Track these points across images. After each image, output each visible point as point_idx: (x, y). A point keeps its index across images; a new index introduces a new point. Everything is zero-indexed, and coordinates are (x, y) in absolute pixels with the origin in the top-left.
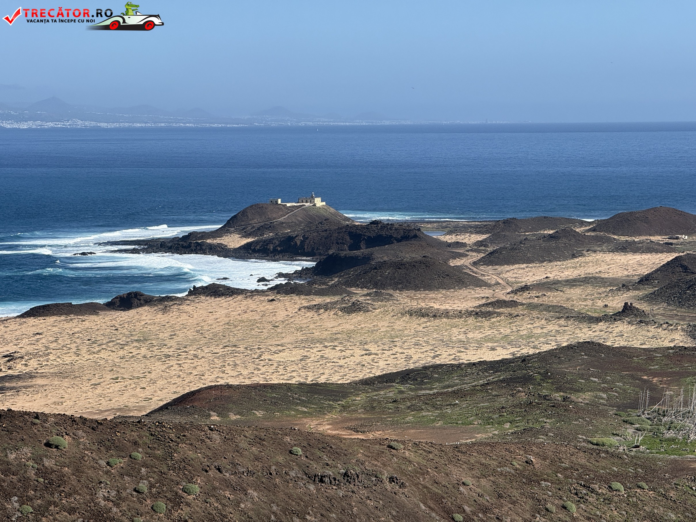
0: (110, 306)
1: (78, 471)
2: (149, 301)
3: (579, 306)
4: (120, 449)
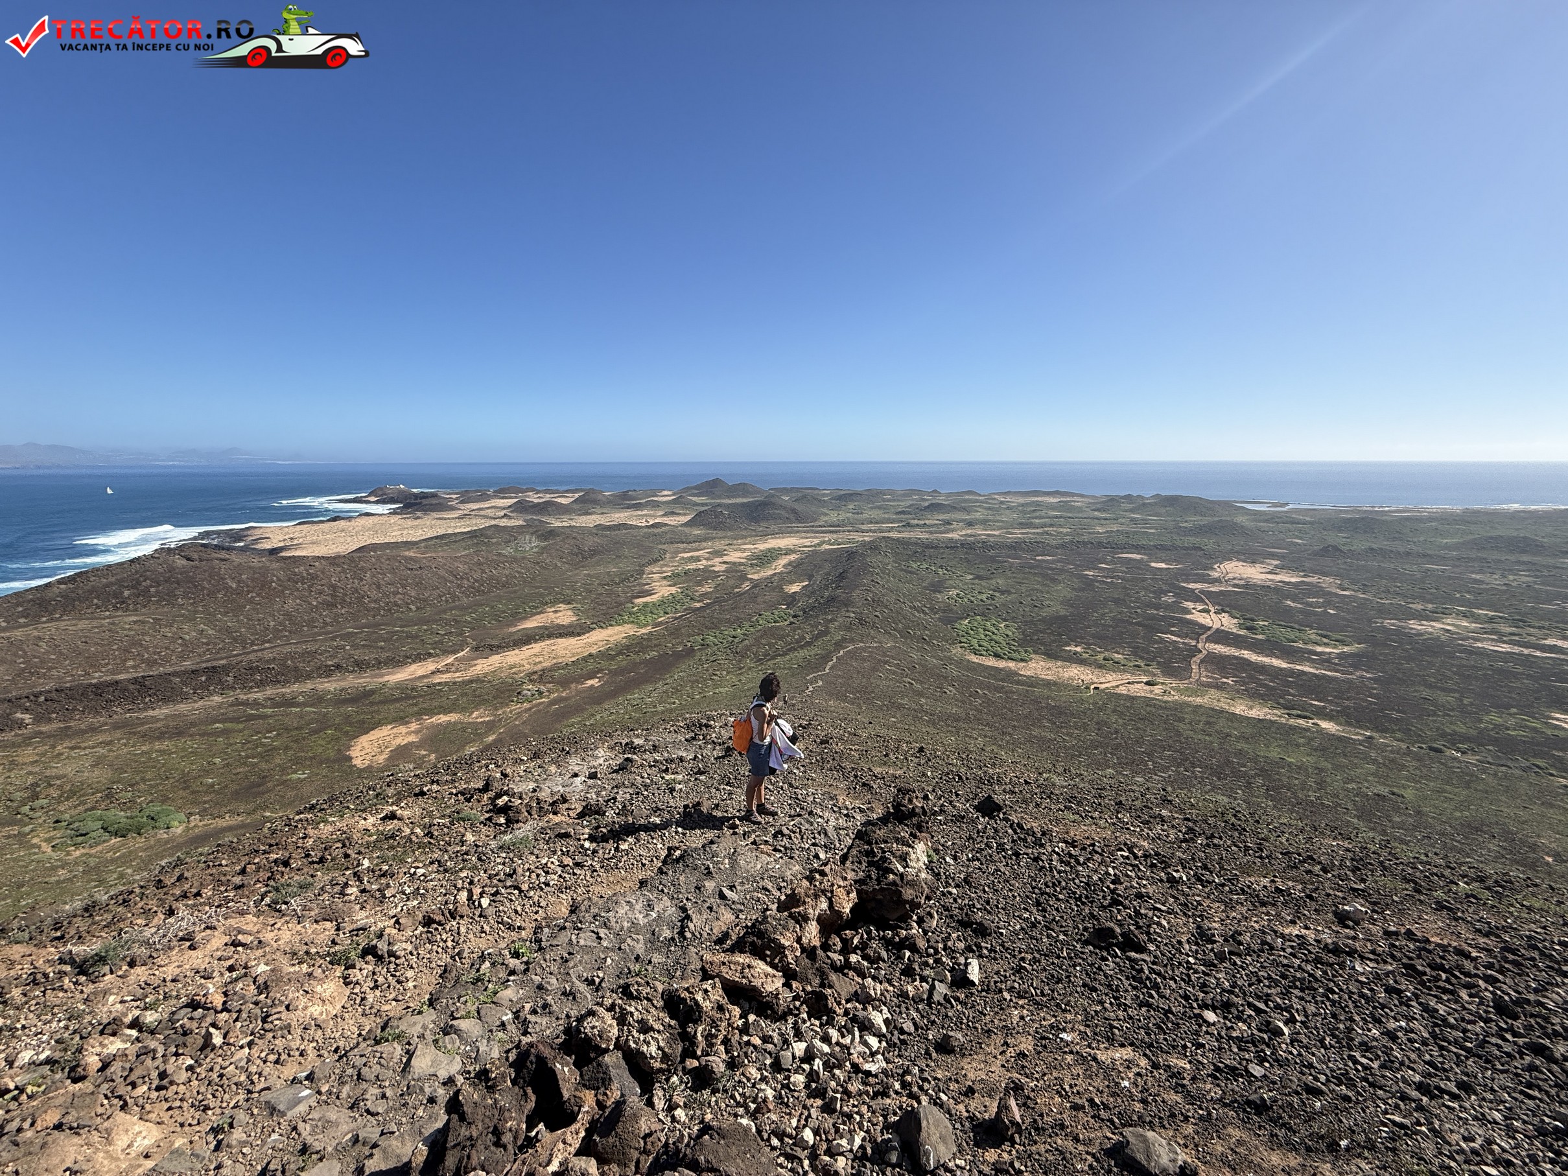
0: (329, 521)
2: (343, 518)
3: (491, 515)
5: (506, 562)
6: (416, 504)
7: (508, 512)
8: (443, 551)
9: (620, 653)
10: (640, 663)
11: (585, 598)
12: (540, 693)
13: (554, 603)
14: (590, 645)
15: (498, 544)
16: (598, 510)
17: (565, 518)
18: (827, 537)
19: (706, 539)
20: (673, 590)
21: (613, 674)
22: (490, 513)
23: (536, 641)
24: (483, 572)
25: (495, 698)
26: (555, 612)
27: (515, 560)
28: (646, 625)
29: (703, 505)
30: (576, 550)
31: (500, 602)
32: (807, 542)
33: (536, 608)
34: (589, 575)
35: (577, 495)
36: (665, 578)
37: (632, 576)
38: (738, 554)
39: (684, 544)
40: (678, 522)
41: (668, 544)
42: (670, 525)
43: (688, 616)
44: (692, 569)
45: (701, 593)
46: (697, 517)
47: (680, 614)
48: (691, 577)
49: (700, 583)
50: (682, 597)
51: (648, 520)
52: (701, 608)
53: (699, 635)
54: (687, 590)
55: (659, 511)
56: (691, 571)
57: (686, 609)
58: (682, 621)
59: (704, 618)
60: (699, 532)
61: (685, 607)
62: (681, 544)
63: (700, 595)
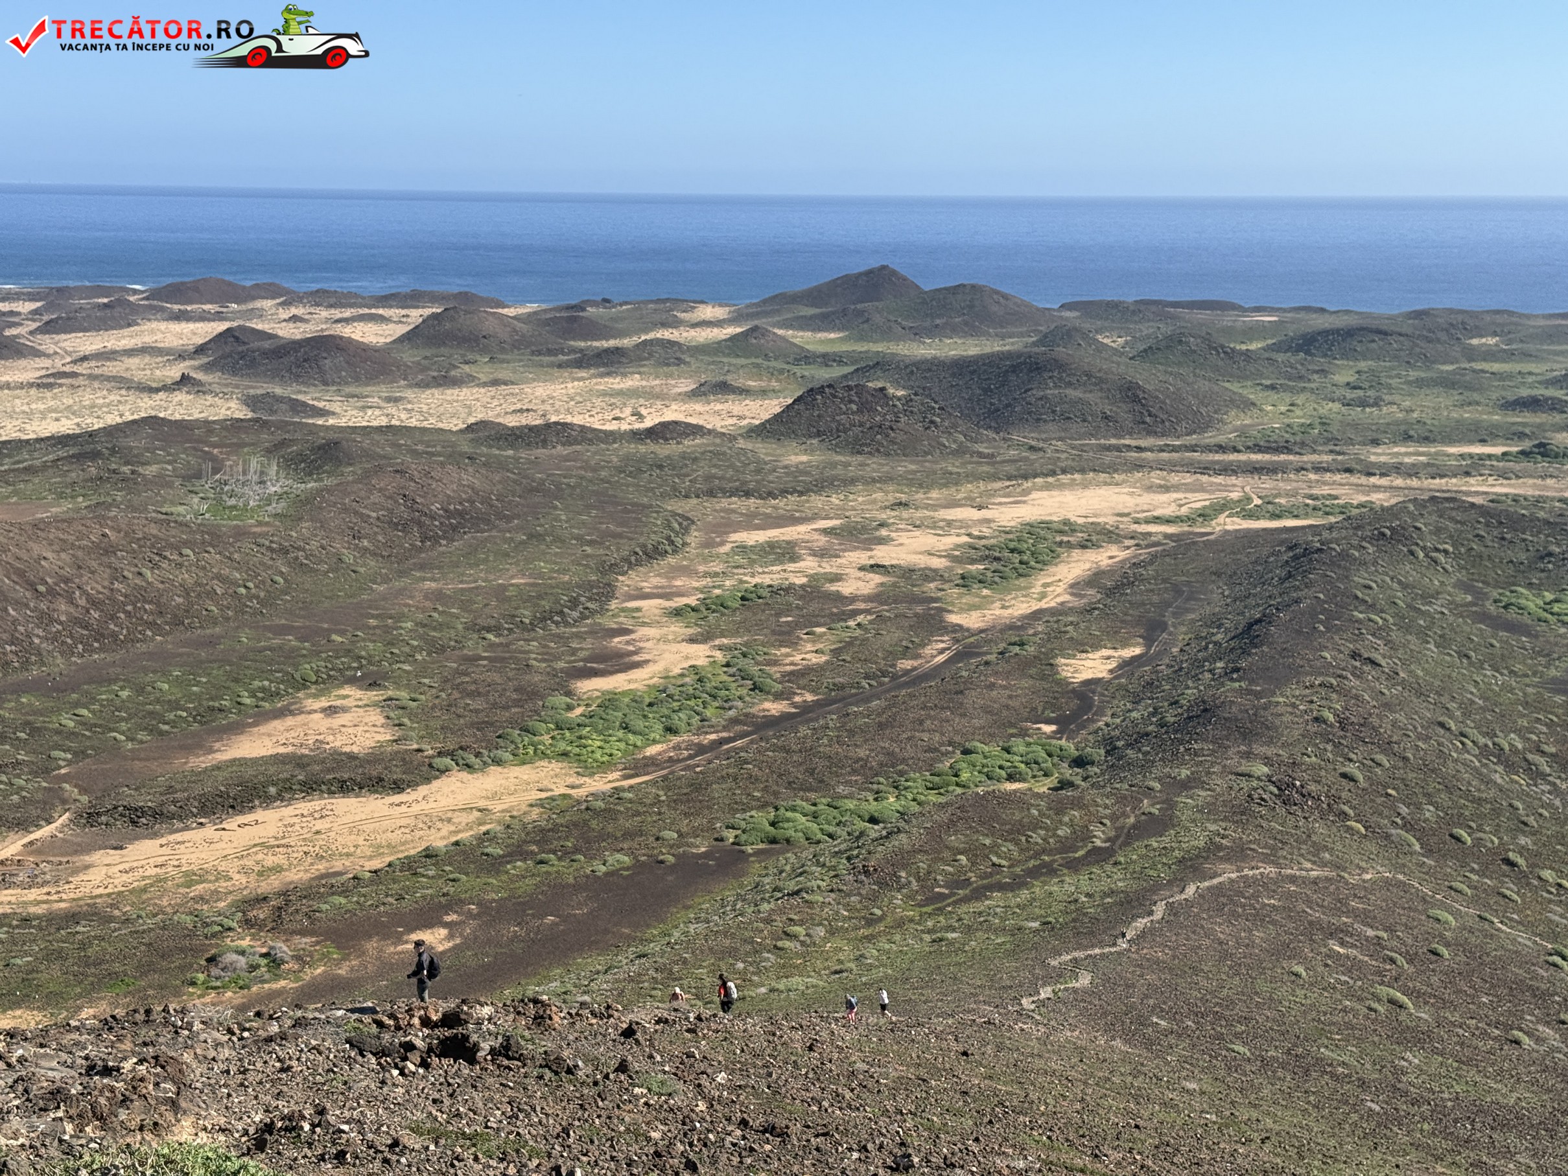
3: (139, 376)
5: (186, 544)
7: (196, 368)
9: (518, 852)
10: (577, 888)
11: (423, 670)
12: (273, 961)
13: (327, 681)
14: (429, 821)
15: (161, 481)
16: (483, 371)
17: (376, 393)
18: (1237, 488)
19: (821, 484)
20: (700, 655)
21: (491, 914)
22: (134, 367)
23: (268, 801)
24: (117, 575)
25: (145, 969)
26: (330, 711)
27: (212, 537)
28: (604, 767)
29: (827, 359)
30: (402, 511)
31: (165, 674)
32: (1165, 504)
33: (273, 695)
34: (439, 596)
35: (416, 315)
36: (677, 613)
37: (574, 603)
38: (925, 540)
39: (752, 500)
40: (740, 418)
41: (698, 497)
42: (710, 432)
43: (739, 743)
44: (770, 586)
45: (789, 668)
46: (802, 407)
47: (713, 737)
48: (763, 611)
49: (789, 633)
50: (725, 678)
51: (644, 412)
52: (785, 717)
53: (763, 806)
54: (744, 655)
55: (679, 377)
56: (765, 593)
57: (734, 721)
58: (716, 758)
59: (787, 752)
60: (804, 458)
61: (732, 713)
62: (740, 497)
63: (785, 675)
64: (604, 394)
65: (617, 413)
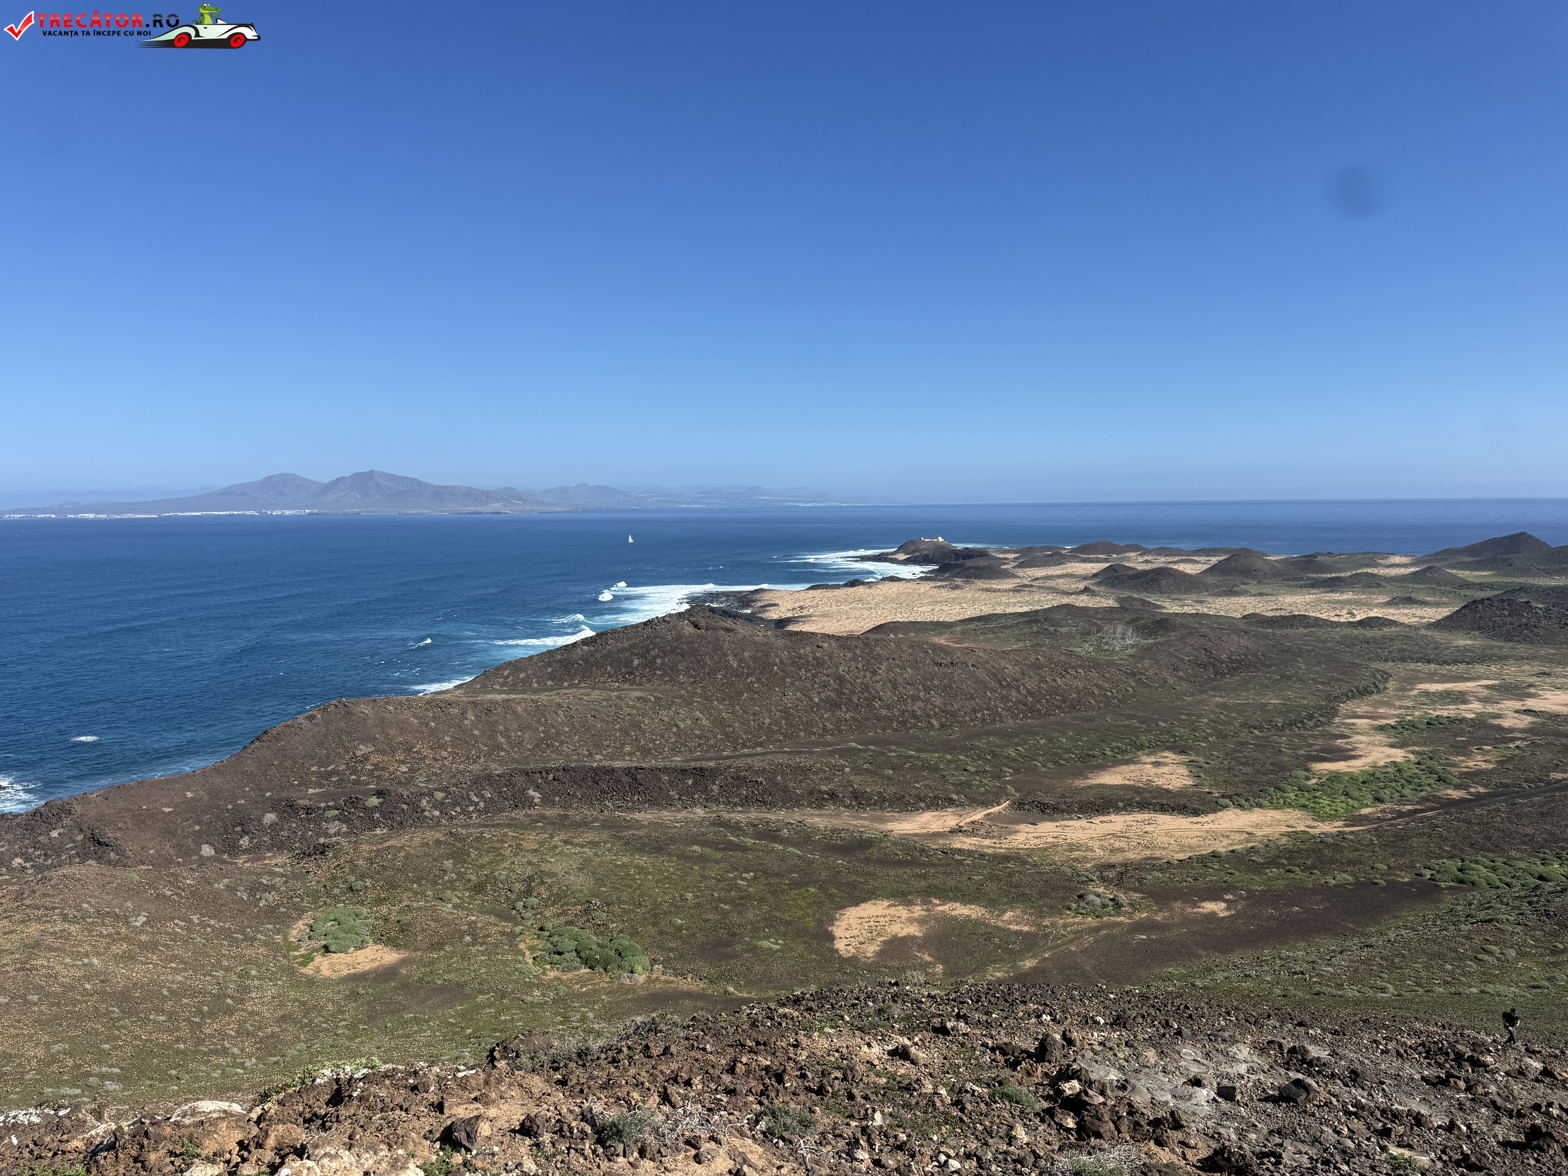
0: (846, 585)
1: (831, 658)
2: (863, 583)
3: (1063, 587)
4: (849, 649)
5: (1080, 666)
6: (957, 566)
7: (1092, 584)
8: (987, 640)
9: (1273, 862)
10: (1314, 891)
11: (1213, 747)
12: (1117, 905)
13: (1155, 747)
14: (1216, 835)
15: (1069, 635)
16: (1254, 588)
17: (1189, 599)
19: (1483, 658)
20: (1399, 755)
21: (1255, 899)
22: (1061, 584)
23: (1118, 810)
24: (1043, 680)
25: (1043, 895)
26: (1157, 764)
27: (1095, 664)
28: (1332, 817)
29: (1482, 586)
30: (1204, 657)
31: (1064, 734)
33: (1123, 752)
34: (1224, 706)
35: (1214, 560)
36: (1381, 728)
37: (1311, 717)
39: (1432, 665)
40: (1421, 618)
41: (1394, 661)
42: (1401, 624)
43: (1429, 814)
44: (1448, 717)
45: (1464, 770)
46: (1467, 611)
47: (1410, 807)
48: (1444, 732)
49: (1464, 748)
50: (1417, 771)
51: (1355, 612)
52: (1462, 801)
53: (1452, 857)
54: (1431, 759)
55: (1379, 594)
56: (1445, 721)
57: (1424, 799)
58: (1413, 821)
59: (1469, 823)
60: (1470, 642)
61: (1423, 794)
62: (1423, 663)
63: (1461, 773)
64: (1329, 602)
65: (1338, 612)
